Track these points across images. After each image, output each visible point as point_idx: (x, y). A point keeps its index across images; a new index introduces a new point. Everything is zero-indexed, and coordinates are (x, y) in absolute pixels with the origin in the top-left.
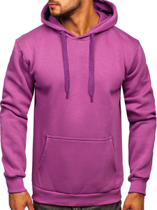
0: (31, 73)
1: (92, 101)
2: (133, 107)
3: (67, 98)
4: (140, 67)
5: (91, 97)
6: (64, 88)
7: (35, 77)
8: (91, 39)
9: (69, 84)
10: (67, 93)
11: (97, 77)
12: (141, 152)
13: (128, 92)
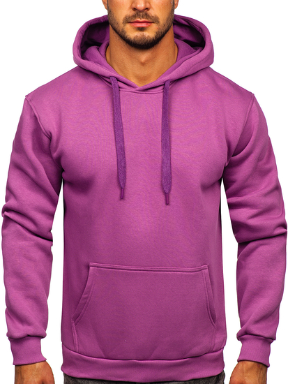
0: (55, 155)
1: (167, 203)
2: (243, 214)
3: (122, 197)
4: (256, 141)
5: (167, 195)
6: (115, 181)
7: (63, 162)
8: (165, 92)
9: (125, 173)
10: (122, 190)
11: (176, 160)
12: (257, 294)
13: (233, 187)
